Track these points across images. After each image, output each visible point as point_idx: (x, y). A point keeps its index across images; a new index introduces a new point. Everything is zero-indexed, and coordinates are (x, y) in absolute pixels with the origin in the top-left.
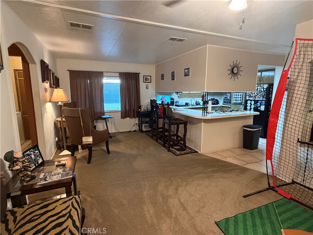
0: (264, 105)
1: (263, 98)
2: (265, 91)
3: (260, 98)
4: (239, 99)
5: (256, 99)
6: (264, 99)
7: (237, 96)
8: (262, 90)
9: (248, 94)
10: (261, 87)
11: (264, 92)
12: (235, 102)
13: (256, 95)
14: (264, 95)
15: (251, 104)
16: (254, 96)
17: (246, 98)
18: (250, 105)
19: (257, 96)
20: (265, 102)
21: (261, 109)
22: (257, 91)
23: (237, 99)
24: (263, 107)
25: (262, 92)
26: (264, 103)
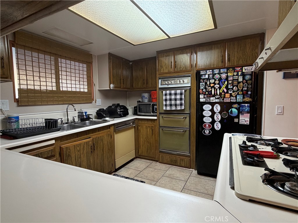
0: (248, 112)
1: (244, 98)
2: (250, 82)
3: (236, 97)
4: (178, 102)
5: (227, 100)
6: (247, 99)
7: (173, 97)
8: (241, 79)
9: (204, 90)
10: (235, 74)
11: (247, 82)
12: (168, 108)
13: (225, 90)
14: (247, 91)
15: (213, 113)
16: (220, 94)
17: (199, 98)
18: (210, 113)
19: (227, 92)
20: (250, 107)
21: (241, 123)
22: (226, 83)
23: (173, 102)
24: (246, 117)
25: (241, 84)
26: (247, 109)
